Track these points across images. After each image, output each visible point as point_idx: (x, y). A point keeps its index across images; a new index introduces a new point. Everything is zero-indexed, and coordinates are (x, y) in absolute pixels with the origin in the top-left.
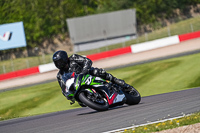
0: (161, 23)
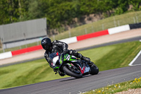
0: (64, 28)
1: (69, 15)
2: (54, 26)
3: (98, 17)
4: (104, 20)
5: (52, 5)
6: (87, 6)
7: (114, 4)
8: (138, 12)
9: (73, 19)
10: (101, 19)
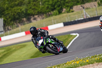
0: (16, 25)
1: (19, 16)
2: (9, 24)
3: (41, 17)
4: (45, 20)
5: (7, 9)
6: (33, 9)
7: (52, 8)
8: (69, 14)
9: (23, 19)
10: (43, 19)
